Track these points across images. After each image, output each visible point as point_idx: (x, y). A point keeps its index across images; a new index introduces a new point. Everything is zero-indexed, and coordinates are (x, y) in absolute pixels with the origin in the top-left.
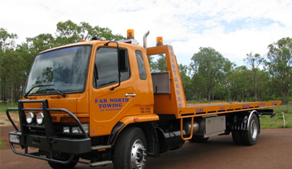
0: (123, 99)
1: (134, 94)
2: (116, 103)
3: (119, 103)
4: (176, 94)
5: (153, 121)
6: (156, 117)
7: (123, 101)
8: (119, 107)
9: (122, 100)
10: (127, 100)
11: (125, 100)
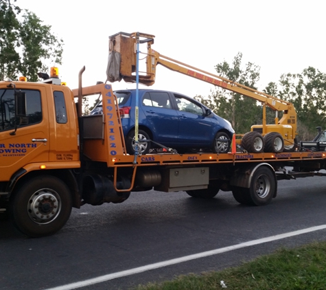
0: (29, 145)
1: (45, 140)
2: (18, 149)
3: (22, 149)
4: (109, 139)
5: (72, 169)
6: (77, 164)
7: (29, 147)
8: (22, 153)
9: (27, 146)
10: (34, 145)
11: (31, 146)
